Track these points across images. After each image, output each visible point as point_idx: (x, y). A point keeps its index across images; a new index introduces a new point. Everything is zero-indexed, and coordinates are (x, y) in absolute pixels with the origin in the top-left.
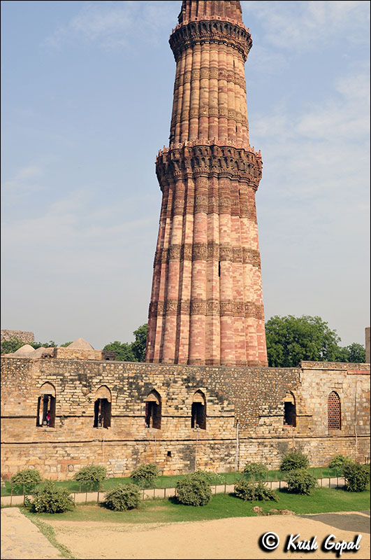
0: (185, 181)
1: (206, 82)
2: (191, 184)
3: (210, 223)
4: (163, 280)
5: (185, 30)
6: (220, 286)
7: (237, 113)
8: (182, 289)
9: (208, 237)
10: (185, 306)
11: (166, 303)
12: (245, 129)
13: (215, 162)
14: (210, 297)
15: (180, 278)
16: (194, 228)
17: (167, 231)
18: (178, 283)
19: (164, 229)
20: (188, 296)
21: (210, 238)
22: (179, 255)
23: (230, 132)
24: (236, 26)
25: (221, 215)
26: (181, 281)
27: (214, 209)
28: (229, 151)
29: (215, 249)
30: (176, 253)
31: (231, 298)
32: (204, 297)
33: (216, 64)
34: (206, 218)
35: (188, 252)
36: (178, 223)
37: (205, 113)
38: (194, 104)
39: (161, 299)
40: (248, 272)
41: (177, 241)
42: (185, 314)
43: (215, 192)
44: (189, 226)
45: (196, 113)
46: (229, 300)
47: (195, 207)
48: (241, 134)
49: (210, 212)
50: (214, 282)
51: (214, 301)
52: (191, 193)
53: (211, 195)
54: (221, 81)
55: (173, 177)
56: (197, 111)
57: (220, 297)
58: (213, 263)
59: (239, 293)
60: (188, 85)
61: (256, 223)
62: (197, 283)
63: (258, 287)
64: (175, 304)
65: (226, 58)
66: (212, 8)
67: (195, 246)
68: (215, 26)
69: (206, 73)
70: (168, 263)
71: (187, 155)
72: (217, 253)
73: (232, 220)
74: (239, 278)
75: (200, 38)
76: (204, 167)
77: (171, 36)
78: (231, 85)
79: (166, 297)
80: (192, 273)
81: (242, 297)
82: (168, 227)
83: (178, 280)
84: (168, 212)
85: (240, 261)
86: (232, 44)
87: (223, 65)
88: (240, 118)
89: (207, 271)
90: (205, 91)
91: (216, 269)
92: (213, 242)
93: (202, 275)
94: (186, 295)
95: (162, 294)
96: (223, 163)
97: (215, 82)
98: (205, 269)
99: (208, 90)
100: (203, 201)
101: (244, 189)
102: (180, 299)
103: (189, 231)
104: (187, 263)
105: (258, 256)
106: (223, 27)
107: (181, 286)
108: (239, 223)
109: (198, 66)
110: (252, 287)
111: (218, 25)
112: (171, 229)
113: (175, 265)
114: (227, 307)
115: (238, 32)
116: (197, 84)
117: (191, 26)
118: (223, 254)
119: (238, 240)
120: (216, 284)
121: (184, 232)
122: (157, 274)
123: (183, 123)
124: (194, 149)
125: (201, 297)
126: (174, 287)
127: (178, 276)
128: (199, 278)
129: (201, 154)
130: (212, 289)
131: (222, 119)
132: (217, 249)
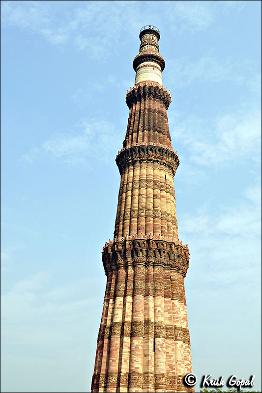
0: (126, 268)
1: (143, 191)
2: (131, 270)
3: (147, 304)
4: (105, 354)
5: (128, 152)
6: (155, 360)
7: (169, 214)
8: (121, 363)
9: (144, 316)
10: (124, 379)
11: (108, 375)
12: (175, 226)
13: (151, 253)
14: (146, 370)
15: (120, 353)
16: (133, 308)
17: (110, 310)
18: (118, 357)
19: (107, 308)
20: (126, 369)
21: (146, 317)
22: (119, 332)
23: (162, 229)
24: (167, 150)
25: (156, 298)
26: (121, 355)
27: (150, 292)
28: (162, 244)
29: (151, 327)
30: (117, 330)
31: (164, 372)
32: (141, 371)
33: (151, 178)
34: (143, 299)
35: (127, 329)
36: (119, 303)
37: (143, 214)
38: (134, 207)
39: (103, 372)
40: (179, 348)
41: (118, 319)
42: (124, 386)
43: (151, 277)
44: (129, 306)
45: (135, 214)
46: (163, 374)
47: (134, 290)
48: (172, 231)
49: (147, 295)
50: (150, 357)
51: (149, 375)
52: (131, 278)
53: (147, 280)
54: (156, 190)
55: (116, 265)
56: (136, 212)
57: (155, 371)
58: (148, 339)
59: (171, 367)
60: (130, 193)
61: (185, 305)
62: (135, 358)
63: (188, 362)
64: (115, 376)
65: (159, 173)
66: (149, 137)
67: (133, 324)
68: (151, 150)
69: (144, 184)
70: (110, 338)
71: (128, 247)
72: (152, 331)
73: (165, 302)
74: (171, 353)
75: (140, 158)
76: (142, 256)
77: (117, 156)
78: (164, 193)
79: (107, 370)
80: (130, 348)
81: (174, 371)
82: (110, 307)
83: (118, 354)
84: (111, 294)
85: (172, 338)
86: (164, 163)
87: (157, 178)
88: (170, 218)
89: (144, 346)
90: (143, 197)
91: (151, 345)
92: (149, 320)
93: (139, 350)
94: (125, 369)
95: (104, 367)
96: (158, 254)
97: (151, 191)
98: (142, 344)
99: (145, 197)
100: (141, 285)
101: (175, 275)
102: (119, 373)
103: (128, 311)
104: (126, 339)
105: (188, 334)
106: (157, 151)
107: (120, 359)
108: (171, 304)
109: (137, 178)
110: (183, 362)
111: (153, 149)
112: (113, 308)
113: (116, 341)
114: (161, 381)
115: (169, 154)
116: (136, 192)
117: (133, 149)
118: (158, 331)
119: (170, 319)
120: (151, 358)
121: (124, 311)
122: (100, 348)
123: (125, 221)
124: (133, 242)
125: (138, 371)
126: (115, 361)
127: (118, 350)
128: (137, 352)
129: (140, 246)
130: (148, 363)
131: (156, 219)
132: (152, 327)
